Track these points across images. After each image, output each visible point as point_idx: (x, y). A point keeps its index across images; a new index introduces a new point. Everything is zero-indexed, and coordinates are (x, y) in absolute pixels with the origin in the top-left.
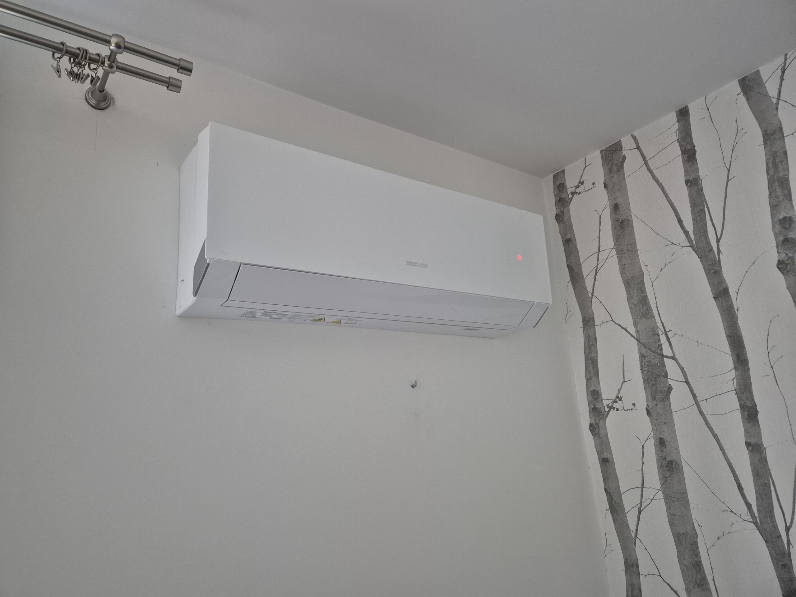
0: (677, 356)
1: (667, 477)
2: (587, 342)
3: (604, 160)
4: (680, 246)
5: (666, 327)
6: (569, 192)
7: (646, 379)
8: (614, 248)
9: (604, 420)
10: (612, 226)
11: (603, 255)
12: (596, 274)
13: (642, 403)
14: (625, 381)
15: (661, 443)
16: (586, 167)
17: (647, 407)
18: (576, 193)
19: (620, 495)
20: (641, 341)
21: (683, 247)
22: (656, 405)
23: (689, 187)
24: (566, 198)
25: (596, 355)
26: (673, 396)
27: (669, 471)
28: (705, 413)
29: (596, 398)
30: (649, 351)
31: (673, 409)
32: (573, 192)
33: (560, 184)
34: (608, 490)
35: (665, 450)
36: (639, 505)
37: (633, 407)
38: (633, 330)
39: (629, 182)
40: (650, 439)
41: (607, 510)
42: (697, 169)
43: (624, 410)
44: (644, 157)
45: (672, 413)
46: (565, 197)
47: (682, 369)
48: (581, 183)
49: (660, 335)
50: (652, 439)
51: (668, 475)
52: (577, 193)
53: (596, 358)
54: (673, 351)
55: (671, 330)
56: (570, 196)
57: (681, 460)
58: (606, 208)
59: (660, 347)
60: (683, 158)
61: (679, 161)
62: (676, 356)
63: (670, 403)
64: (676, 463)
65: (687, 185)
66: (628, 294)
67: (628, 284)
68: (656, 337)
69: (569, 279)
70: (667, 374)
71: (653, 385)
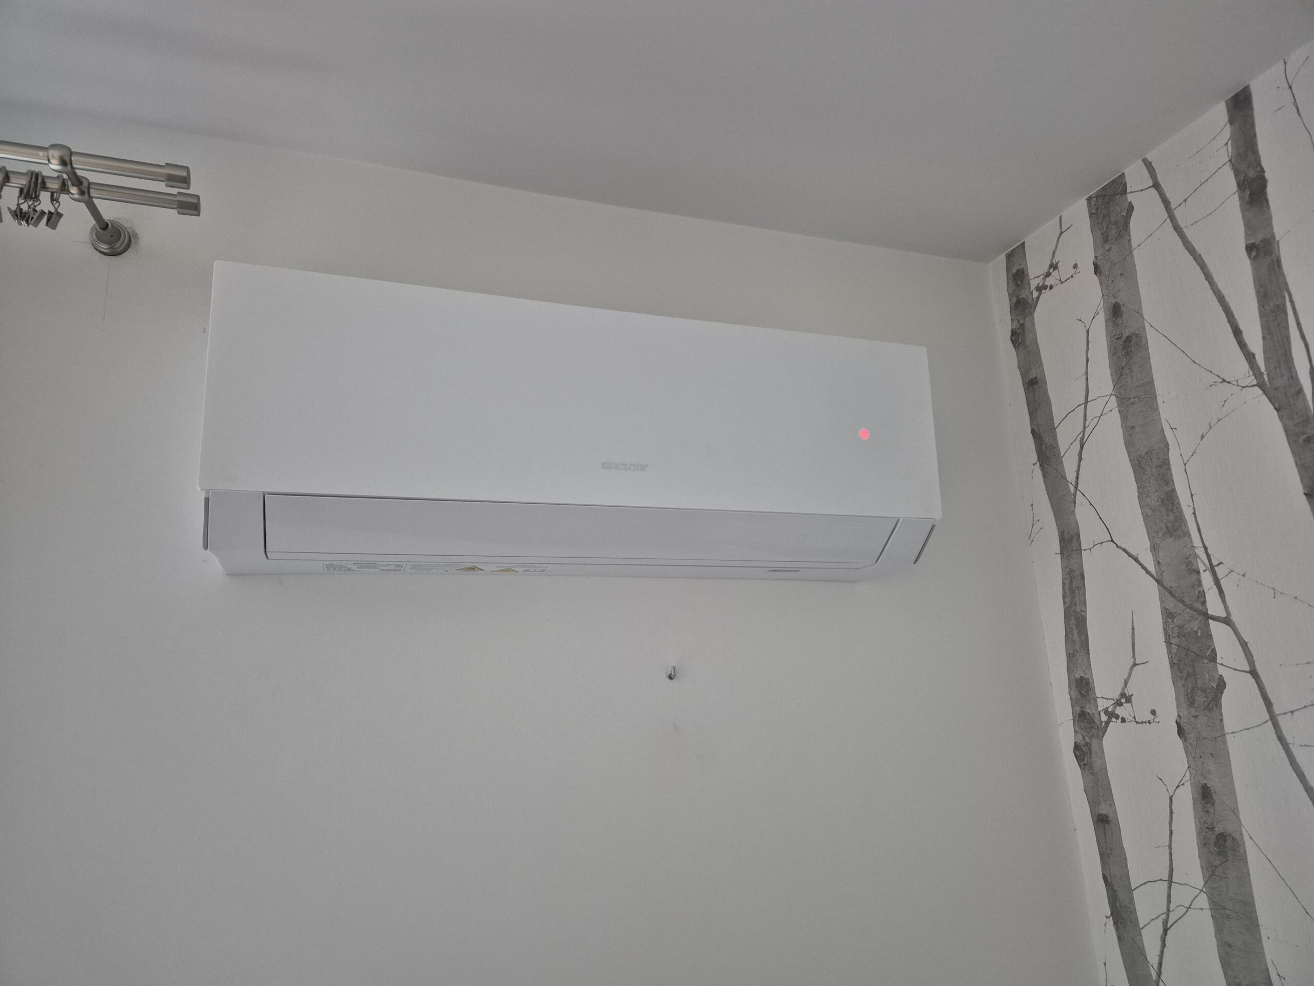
0: (1234, 618)
1: (1216, 867)
2: (1067, 582)
3: (1094, 216)
4: (1238, 385)
5: (1212, 557)
6: (1033, 286)
7: (1176, 662)
8: (1113, 393)
9: (1100, 738)
10: (1109, 349)
11: (1094, 409)
12: (1082, 447)
13: (1169, 711)
14: (1137, 663)
15: (1205, 795)
16: (1062, 233)
17: (1178, 720)
18: (1045, 287)
19: (1130, 890)
20: (1164, 583)
21: (1243, 387)
22: (1196, 717)
23: (1254, 258)
24: (1027, 298)
25: (1084, 610)
26: (1226, 699)
27: (1219, 854)
28: (1289, 740)
29: (1085, 694)
30: (1181, 605)
31: (1228, 726)
32: (1040, 285)
33: (1018, 271)
34: (1109, 878)
35: (1211, 810)
36: (1164, 917)
37: (1151, 717)
38: (1148, 560)
39: (1141, 258)
40: (1183, 784)
41: (1107, 917)
42: (1270, 218)
43: (1136, 721)
44: (1166, 203)
45: (1225, 734)
46: (1027, 296)
47: (1244, 645)
48: (1054, 266)
49: (1201, 572)
50: (1188, 785)
51: (1217, 863)
52: (1047, 286)
53: (1083, 613)
54: (1226, 607)
55: (1221, 563)
56: (1035, 294)
57: (1242, 834)
58: (1098, 313)
59: (1201, 597)
60: (1241, 198)
61: (1234, 204)
62: (1232, 618)
63: (1221, 714)
64: (1233, 839)
65: (1249, 256)
66: (1140, 487)
67: (1138, 466)
68: (1194, 577)
69: (1034, 457)
70: (1216, 655)
71: (1188, 675)
